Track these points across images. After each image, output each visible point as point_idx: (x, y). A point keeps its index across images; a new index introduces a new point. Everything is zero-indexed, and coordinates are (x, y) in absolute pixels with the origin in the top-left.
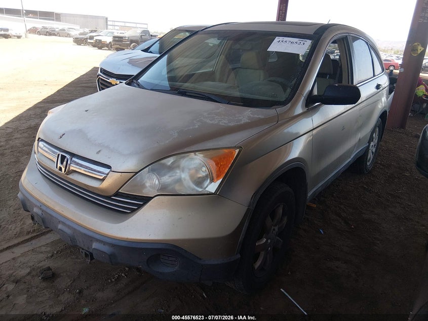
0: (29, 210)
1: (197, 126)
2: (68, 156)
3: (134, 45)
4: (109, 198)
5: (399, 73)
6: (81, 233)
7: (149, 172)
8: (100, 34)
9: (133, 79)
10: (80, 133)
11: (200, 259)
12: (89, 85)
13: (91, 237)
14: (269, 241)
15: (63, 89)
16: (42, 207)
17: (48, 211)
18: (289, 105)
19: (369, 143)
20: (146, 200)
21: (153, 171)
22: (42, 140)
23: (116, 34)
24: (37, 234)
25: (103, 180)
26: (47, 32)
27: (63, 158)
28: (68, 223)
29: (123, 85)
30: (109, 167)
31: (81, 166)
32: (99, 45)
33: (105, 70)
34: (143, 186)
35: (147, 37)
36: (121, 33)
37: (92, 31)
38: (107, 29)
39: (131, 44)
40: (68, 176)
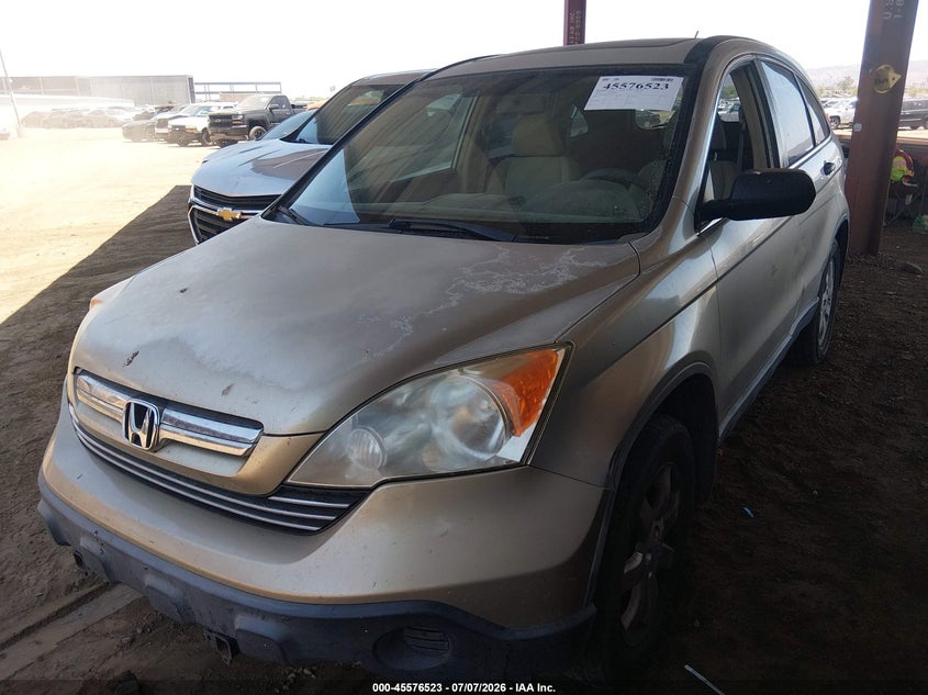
0: (68, 541)
1: (454, 304)
2: (152, 407)
3: (257, 131)
4: (263, 500)
5: (852, 136)
6: (203, 593)
7: (354, 427)
8: (180, 114)
9: (278, 205)
10: (177, 348)
11: (503, 628)
12: (170, 226)
13: (229, 602)
14: (649, 557)
15: (112, 241)
16: (100, 535)
17: (116, 543)
18: (659, 230)
19: (820, 295)
20: (356, 496)
21: (363, 422)
22: (84, 372)
23: (215, 111)
24: (92, 588)
25: (245, 457)
26: (64, 120)
27: (141, 411)
28: (168, 570)
29: (257, 219)
30: (256, 425)
31: (187, 427)
32: (183, 137)
33: (205, 192)
34: (343, 462)
35: (285, 110)
36: (225, 108)
37: (162, 110)
38: (193, 101)
39: (250, 128)
40: (155, 455)
